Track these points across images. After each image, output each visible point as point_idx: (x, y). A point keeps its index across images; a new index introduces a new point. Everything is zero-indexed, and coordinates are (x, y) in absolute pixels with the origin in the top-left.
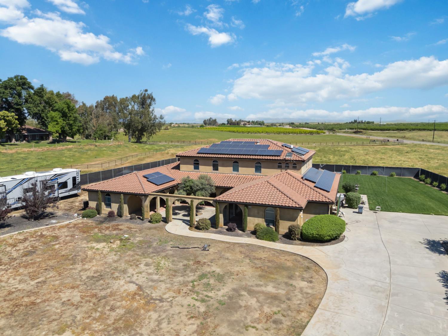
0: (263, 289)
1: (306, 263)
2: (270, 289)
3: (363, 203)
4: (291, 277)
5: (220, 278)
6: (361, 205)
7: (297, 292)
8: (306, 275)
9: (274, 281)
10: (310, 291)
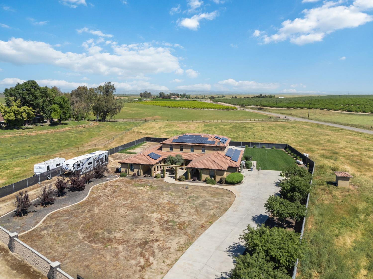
0: (213, 200)
1: (228, 192)
2: (216, 200)
3: (254, 166)
4: (223, 196)
5: (197, 198)
6: (252, 167)
7: (225, 201)
8: (228, 196)
9: (217, 198)
10: (229, 200)
